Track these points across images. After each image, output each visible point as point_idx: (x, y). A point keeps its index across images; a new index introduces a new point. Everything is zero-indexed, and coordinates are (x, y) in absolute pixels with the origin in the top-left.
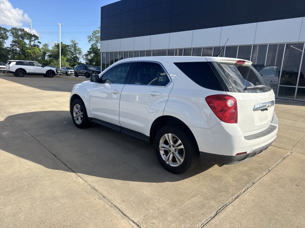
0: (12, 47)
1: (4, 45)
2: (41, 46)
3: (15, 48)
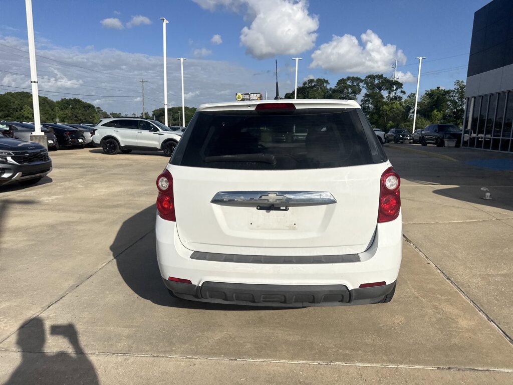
2: (405, 97)
3: (367, 105)
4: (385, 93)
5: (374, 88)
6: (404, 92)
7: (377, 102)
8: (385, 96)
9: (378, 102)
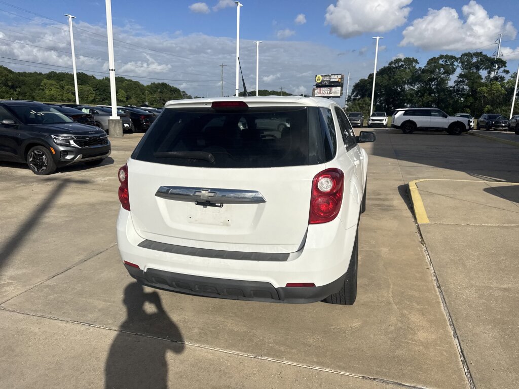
0: (457, 85)
1: (447, 83)
2: (507, 78)
3: (461, 87)
4: (483, 73)
5: (470, 68)
6: (507, 72)
7: (473, 83)
8: (483, 77)
9: (475, 84)
